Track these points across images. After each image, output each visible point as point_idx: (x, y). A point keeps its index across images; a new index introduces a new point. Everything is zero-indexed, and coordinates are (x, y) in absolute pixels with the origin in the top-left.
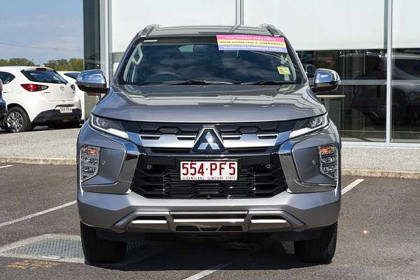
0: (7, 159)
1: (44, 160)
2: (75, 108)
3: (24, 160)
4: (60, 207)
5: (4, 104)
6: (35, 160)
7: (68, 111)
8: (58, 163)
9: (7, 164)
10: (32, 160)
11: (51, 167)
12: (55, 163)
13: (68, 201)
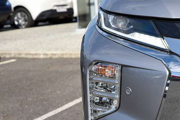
0: (10, 54)
1: (44, 54)
2: (68, 7)
3: (26, 54)
4: (59, 110)
5: (10, 6)
6: (36, 54)
7: (64, 9)
8: (57, 57)
9: (11, 58)
10: (33, 55)
11: (50, 61)
12: (54, 57)
13: (67, 101)
